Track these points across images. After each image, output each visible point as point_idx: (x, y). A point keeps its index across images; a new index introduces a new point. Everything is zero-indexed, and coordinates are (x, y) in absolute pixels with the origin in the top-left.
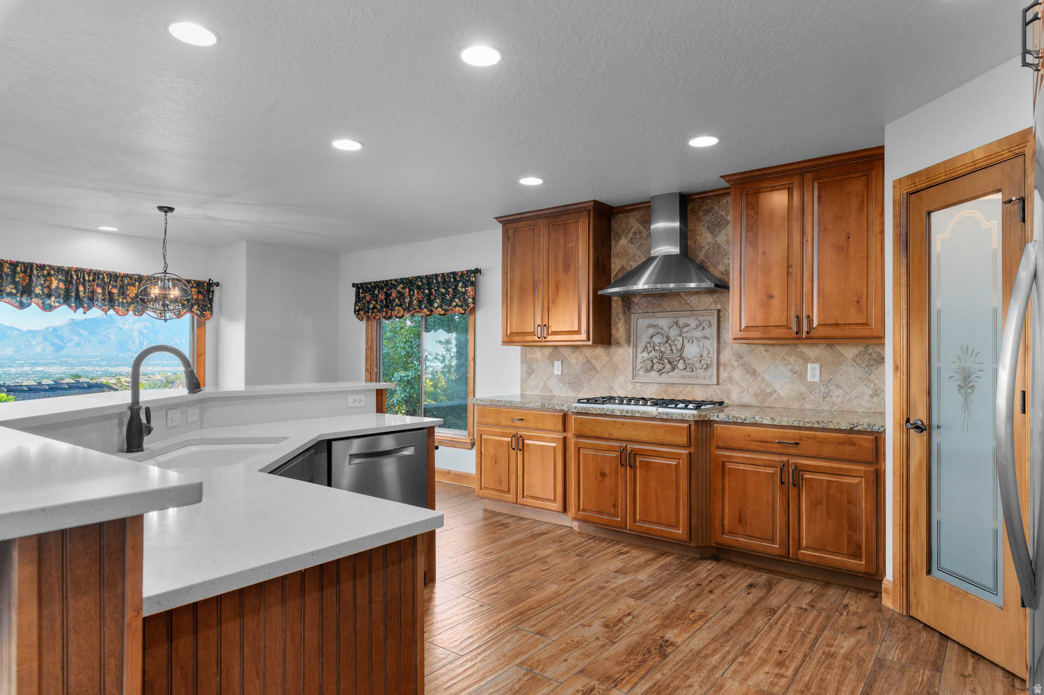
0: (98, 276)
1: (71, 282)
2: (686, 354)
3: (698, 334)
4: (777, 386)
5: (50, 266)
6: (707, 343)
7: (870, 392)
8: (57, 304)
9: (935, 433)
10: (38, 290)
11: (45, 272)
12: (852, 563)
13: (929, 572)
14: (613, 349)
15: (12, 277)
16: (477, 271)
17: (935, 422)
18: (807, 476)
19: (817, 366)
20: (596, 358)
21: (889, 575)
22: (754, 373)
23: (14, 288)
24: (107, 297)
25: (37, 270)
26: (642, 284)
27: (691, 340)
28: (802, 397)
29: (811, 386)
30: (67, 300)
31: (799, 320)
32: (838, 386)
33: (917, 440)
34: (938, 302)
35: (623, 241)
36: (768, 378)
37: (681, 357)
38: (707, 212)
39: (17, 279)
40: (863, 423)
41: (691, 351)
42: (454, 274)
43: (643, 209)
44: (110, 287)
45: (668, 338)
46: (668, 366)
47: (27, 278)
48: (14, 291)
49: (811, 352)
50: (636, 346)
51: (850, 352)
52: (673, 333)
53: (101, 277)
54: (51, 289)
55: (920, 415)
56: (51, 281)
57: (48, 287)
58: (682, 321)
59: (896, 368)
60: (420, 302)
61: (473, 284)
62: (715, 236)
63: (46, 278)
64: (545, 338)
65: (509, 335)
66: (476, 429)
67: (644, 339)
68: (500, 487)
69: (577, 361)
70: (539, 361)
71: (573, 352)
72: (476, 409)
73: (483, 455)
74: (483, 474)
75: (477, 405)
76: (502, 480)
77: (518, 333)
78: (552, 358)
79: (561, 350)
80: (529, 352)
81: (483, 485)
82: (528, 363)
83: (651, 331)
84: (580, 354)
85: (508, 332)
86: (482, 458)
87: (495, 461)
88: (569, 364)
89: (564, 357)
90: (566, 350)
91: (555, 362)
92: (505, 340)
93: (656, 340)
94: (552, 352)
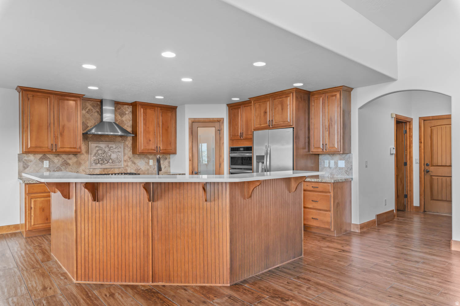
2: (112, 157)
3: (116, 150)
4: (141, 167)
6: (120, 154)
7: (164, 167)
14: (78, 156)
19: (152, 161)
22: (135, 163)
27: (113, 152)
28: (148, 170)
31: (157, 148)
35: (84, 112)
36: (139, 164)
37: (110, 158)
38: (119, 109)
41: (114, 156)
45: (105, 151)
46: (105, 162)
49: (150, 157)
50: (91, 154)
52: (107, 150)
58: (110, 146)
62: (122, 117)
64: (56, 150)
65: (29, 148)
66: (27, 196)
67: (95, 151)
68: (46, 222)
69: (58, 161)
70: (32, 161)
71: (56, 157)
72: (27, 186)
73: (33, 208)
74: (32, 218)
75: (27, 184)
76: (48, 218)
77: (36, 147)
78: (42, 159)
79: (48, 156)
80: (25, 157)
81: (32, 224)
82: (24, 162)
83: (97, 148)
84: (60, 158)
85: (29, 146)
86: (32, 210)
87: (43, 209)
88: (53, 162)
89: (50, 159)
90: (51, 155)
91: (44, 161)
92: (26, 151)
93: (100, 152)
94: (42, 156)
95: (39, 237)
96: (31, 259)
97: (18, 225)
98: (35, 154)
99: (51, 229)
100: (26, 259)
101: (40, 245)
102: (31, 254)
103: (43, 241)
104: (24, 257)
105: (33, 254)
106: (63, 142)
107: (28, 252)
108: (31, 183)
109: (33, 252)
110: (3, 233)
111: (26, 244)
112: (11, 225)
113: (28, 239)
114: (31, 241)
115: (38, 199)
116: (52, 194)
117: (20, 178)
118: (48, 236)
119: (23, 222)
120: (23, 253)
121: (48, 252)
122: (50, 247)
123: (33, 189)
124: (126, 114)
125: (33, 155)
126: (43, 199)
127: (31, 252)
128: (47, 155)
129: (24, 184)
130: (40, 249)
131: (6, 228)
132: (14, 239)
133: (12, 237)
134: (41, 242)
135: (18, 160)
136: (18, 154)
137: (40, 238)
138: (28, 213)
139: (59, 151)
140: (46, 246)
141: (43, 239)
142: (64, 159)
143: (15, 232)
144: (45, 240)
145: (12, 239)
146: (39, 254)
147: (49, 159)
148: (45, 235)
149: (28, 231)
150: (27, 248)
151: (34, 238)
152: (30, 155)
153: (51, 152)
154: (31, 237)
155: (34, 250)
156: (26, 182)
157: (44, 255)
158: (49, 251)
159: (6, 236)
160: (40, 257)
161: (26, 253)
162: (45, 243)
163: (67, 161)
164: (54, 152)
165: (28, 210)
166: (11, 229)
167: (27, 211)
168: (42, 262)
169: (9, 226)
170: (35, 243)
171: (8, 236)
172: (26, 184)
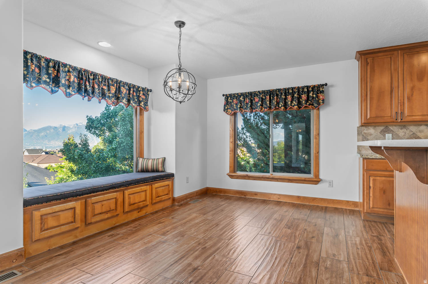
0: (96, 77)
1: (82, 79)
5: (70, 66)
8: (73, 93)
10: (63, 81)
11: (67, 69)
15: (46, 69)
23: (48, 78)
24: (101, 91)
25: (62, 67)
30: (79, 90)
39: (50, 72)
44: (102, 85)
47: (56, 72)
48: (48, 80)
53: (97, 77)
54: (70, 82)
56: (70, 76)
57: (68, 80)
61: (322, 92)
63: (66, 74)
64: (402, 119)
65: (369, 119)
66: (365, 173)
68: (388, 207)
69: (404, 134)
70: (372, 134)
71: (401, 129)
72: (365, 161)
73: (372, 188)
74: (371, 199)
75: (366, 158)
76: (390, 203)
77: (377, 117)
78: (383, 133)
79: (391, 128)
80: (364, 130)
81: (371, 206)
82: (363, 136)
84: (407, 130)
85: (368, 117)
86: (370, 190)
87: (384, 191)
88: (398, 136)
89: (394, 131)
90: (395, 127)
91: (386, 134)
92: (365, 122)
94: (384, 129)
95: (378, 224)
96: (366, 254)
97: (357, 202)
98: (375, 126)
99: (394, 218)
100: (360, 252)
101: (379, 236)
102: (368, 246)
103: (384, 231)
104: (358, 249)
105: (370, 248)
106: (411, 108)
107: (364, 242)
108: (370, 157)
109: (370, 245)
110: (343, 208)
111: (363, 229)
112: (350, 201)
113: (366, 223)
114: (370, 227)
115: (378, 178)
116: (397, 173)
117: (359, 152)
118: (391, 226)
119: (361, 201)
120: (358, 240)
121: (389, 253)
122: (392, 245)
123: (372, 165)
125: (373, 127)
126: (384, 178)
127: (368, 243)
128: (389, 127)
129: (362, 158)
130: (379, 244)
131: (345, 203)
132: (351, 218)
133: (350, 214)
134: (380, 231)
135: (358, 134)
136: (358, 127)
137: (380, 226)
138: (367, 193)
139: (405, 120)
140: (387, 241)
141: (384, 228)
142: (412, 132)
143: (354, 209)
144: (386, 231)
145: (350, 216)
146: (377, 251)
147: (392, 132)
148: (386, 223)
149: (365, 212)
150: (363, 235)
151: (373, 223)
152: (369, 127)
153: (394, 122)
154: (370, 221)
155: (371, 242)
156: (364, 157)
157: (384, 255)
158: (391, 252)
159: (345, 212)
160: (378, 257)
161: (361, 243)
162: (387, 235)
163: (417, 134)
164: (398, 122)
165: (367, 189)
166: (351, 206)
167: (365, 189)
168: (381, 269)
169: (348, 202)
170: (374, 232)
171: (346, 212)
172: (364, 159)
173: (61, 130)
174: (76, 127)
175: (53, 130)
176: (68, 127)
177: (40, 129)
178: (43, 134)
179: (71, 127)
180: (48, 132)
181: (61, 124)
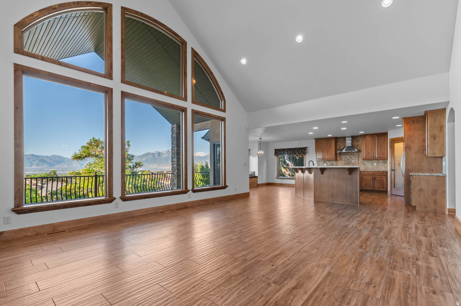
2: (352, 162)
3: (354, 159)
4: (369, 167)
6: (356, 160)
7: (384, 167)
9: (395, 171)
12: (383, 189)
13: (394, 188)
14: (337, 161)
16: (307, 147)
17: (395, 169)
18: (376, 178)
19: (376, 163)
20: (334, 163)
21: (389, 190)
22: (365, 165)
26: (344, 151)
27: (353, 160)
28: (373, 168)
29: (375, 166)
31: (374, 157)
32: (379, 166)
33: (393, 172)
34: (395, 154)
35: (339, 143)
36: (367, 165)
37: (351, 162)
38: (356, 139)
40: (385, 171)
41: (353, 161)
42: (301, 148)
43: (344, 138)
45: (348, 159)
46: (349, 164)
49: (375, 161)
50: (342, 161)
51: (381, 161)
52: (349, 158)
55: (393, 169)
58: (351, 157)
59: (390, 163)
60: (292, 153)
61: (306, 150)
62: (357, 143)
67: (344, 159)
70: (321, 164)
78: (324, 163)
79: (326, 162)
82: (318, 164)
83: (345, 158)
84: (330, 162)
88: (328, 164)
93: (346, 160)
106: (327, 156)
124: (359, 141)
173: (157, 155)
174: (167, 153)
175: (151, 155)
176: (162, 153)
177: (142, 155)
178: (144, 159)
179: (164, 153)
180: (148, 157)
181: (157, 151)
